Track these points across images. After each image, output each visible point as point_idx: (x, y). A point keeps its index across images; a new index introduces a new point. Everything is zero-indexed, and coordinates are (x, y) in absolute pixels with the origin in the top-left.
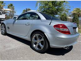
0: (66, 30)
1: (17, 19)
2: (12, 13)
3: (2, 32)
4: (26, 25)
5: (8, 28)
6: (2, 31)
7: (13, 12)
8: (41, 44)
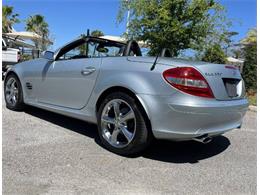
0: (200, 84)
1: (55, 56)
2: (40, 46)
3: (9, 101)
4: (82, 73)
5: (29, 87)
6: (8, 96)
7: (44, 41)
8: (128, 129)
